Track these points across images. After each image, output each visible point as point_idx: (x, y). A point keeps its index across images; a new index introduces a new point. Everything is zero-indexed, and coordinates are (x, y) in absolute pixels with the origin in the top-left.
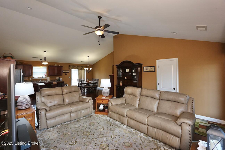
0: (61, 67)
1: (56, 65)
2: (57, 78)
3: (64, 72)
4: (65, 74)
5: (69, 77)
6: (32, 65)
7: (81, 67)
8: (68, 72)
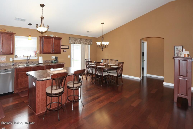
0: (60, 39)
1: (52, 36)
2: (52, 57)
3: (62, 47)
4: (64, 52)
5: (69, 57)
6: (14, 34)
7: (84, 40)
8: (67, 47)
